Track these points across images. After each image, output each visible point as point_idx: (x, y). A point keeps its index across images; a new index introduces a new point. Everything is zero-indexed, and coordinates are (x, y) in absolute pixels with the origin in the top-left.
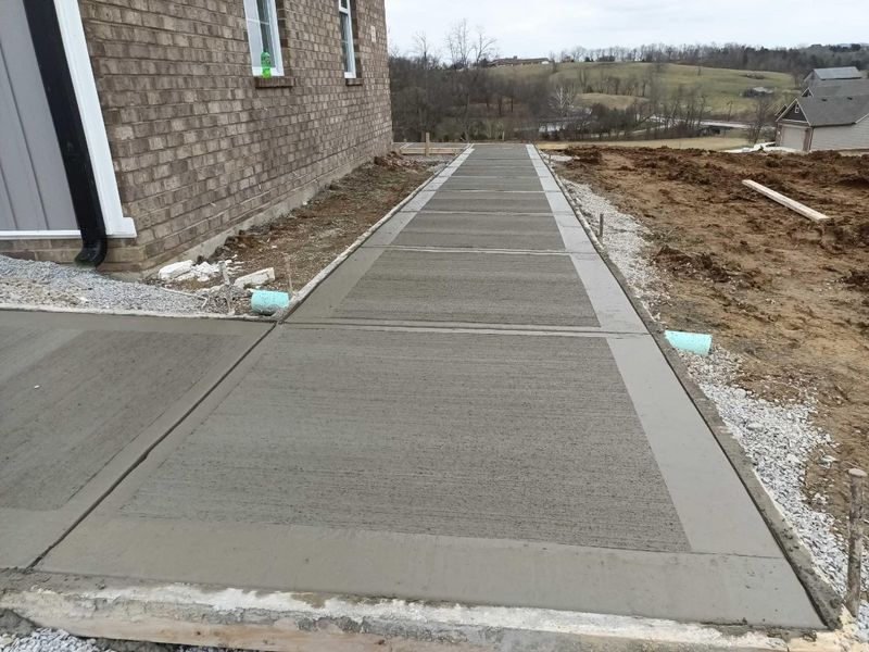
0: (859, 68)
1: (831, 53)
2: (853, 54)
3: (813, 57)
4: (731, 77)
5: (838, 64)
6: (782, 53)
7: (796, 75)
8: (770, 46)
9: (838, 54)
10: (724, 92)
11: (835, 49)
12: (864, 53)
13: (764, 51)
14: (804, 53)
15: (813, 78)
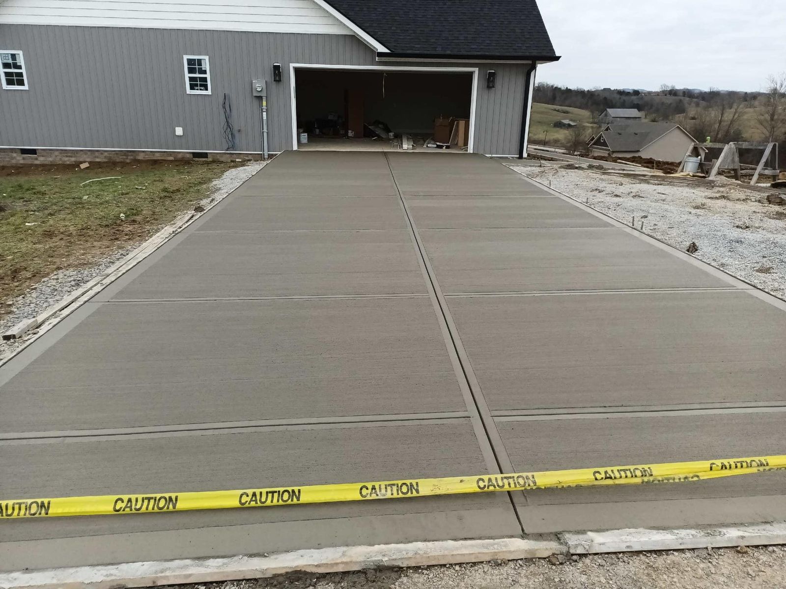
0: (639, 110)
1: (618, 96)
2: (634, 98)
3: (605, 98)
4: (545, 110)
5: (623, 106)
6: (581, 93)
7: (592, 112)
8: (573, 87)
9: (624, 98)
10: (539, 122)
11: (621, 93)
12: (642, 98)
13: (568, 91)
14: (598, 95)
15: (606, 115)
